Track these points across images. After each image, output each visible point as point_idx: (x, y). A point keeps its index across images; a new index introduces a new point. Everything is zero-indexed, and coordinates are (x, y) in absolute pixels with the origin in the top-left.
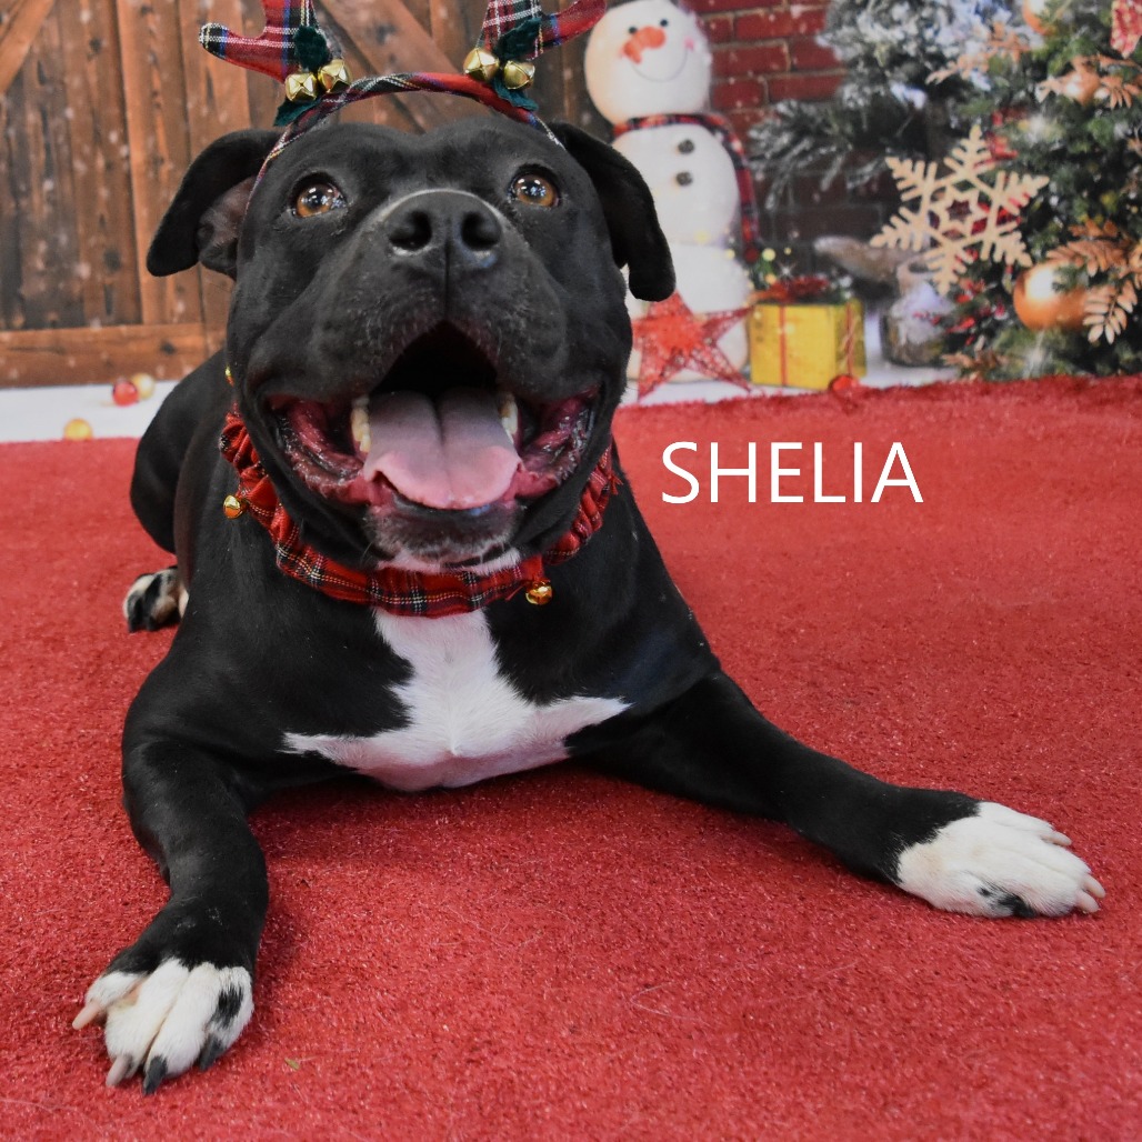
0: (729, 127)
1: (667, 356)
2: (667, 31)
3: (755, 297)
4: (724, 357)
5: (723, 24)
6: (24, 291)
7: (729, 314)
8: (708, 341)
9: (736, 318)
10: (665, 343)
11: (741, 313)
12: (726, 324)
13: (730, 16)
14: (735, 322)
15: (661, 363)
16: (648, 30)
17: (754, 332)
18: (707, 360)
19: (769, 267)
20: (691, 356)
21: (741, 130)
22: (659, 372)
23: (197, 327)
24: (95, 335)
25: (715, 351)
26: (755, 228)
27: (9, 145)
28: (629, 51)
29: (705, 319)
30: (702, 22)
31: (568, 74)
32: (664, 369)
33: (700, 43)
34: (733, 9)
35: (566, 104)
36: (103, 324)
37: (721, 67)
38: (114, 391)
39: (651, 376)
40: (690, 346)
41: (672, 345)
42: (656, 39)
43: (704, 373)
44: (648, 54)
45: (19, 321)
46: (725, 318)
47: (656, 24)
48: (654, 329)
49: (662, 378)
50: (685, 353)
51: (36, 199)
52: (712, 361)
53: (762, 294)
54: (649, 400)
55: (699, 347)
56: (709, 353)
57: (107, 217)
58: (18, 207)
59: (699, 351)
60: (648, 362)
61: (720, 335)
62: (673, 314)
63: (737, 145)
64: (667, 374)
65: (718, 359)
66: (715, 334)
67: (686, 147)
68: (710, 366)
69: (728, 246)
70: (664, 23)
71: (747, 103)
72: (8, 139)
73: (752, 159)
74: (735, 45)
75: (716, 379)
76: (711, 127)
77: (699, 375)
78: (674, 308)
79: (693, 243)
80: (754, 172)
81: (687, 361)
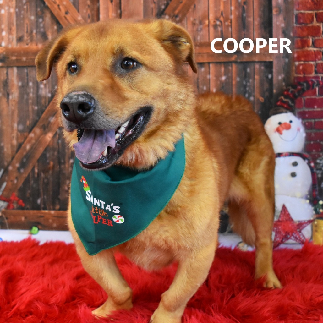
0: (310, 158)
1: (284, 234)
2: (292, 124)
3: (315, 216)
4: (304, 236)
5: (310, 123)
6: (60, 197)
7: (306, 222)
8: (298, 230)
9: (308, 223)
10: (284, 230)
11: (310, 222)
12: (305, 225)
13: (313, 121)
14: (308, 225)
15: (282, 237)
16: (285, 124)
17: (314, 228)
18: (297, 237)
19: (321, 207)
20: (292, 235)
21: (314, 159)
22: (281, 239)
25: (300, 234)
26: (317, 193)
27: (59, 146)
28: (278, 130)
29: (298, 223)
30: (303, 122)
32: (283, 239)
33: (302, 129)
34: (314, 119)
37: (308, 138)
39: (278, 241)
40: (292, 232)
41: (286, 231)
42: (288, 127)
43: (296, 241)
44: (285, 132)
45: (58, 207)
46: (305, 223)
47: (288, 122)
48: (281, 225)
49: (282, 242)
50: (290, 234)
51: (67, 165)
52: (299, 237)
53: (318, 216)
55: (295, 232)
56: (298, 234)
58: (60, 168)
59: (295, 234)
60: (277, 236)
61: (303, 229)
62: (287, 220)
63: (312, 164)
64: (284, 240)
65: (301, 236)
66: (301, 228)
67: (295, 164)
68: (299, 239)
69: (307, 199)
70: (291, 122)
71: (317, 151)
72: (58, 143)
73: (317, 169)
74: (314, 131)
75: (300, 243)
76: (304, 158)
77: (294, 242)
78: (287, 218)
79: (295, 197)
80: (318, 174)
81: (290, 237)
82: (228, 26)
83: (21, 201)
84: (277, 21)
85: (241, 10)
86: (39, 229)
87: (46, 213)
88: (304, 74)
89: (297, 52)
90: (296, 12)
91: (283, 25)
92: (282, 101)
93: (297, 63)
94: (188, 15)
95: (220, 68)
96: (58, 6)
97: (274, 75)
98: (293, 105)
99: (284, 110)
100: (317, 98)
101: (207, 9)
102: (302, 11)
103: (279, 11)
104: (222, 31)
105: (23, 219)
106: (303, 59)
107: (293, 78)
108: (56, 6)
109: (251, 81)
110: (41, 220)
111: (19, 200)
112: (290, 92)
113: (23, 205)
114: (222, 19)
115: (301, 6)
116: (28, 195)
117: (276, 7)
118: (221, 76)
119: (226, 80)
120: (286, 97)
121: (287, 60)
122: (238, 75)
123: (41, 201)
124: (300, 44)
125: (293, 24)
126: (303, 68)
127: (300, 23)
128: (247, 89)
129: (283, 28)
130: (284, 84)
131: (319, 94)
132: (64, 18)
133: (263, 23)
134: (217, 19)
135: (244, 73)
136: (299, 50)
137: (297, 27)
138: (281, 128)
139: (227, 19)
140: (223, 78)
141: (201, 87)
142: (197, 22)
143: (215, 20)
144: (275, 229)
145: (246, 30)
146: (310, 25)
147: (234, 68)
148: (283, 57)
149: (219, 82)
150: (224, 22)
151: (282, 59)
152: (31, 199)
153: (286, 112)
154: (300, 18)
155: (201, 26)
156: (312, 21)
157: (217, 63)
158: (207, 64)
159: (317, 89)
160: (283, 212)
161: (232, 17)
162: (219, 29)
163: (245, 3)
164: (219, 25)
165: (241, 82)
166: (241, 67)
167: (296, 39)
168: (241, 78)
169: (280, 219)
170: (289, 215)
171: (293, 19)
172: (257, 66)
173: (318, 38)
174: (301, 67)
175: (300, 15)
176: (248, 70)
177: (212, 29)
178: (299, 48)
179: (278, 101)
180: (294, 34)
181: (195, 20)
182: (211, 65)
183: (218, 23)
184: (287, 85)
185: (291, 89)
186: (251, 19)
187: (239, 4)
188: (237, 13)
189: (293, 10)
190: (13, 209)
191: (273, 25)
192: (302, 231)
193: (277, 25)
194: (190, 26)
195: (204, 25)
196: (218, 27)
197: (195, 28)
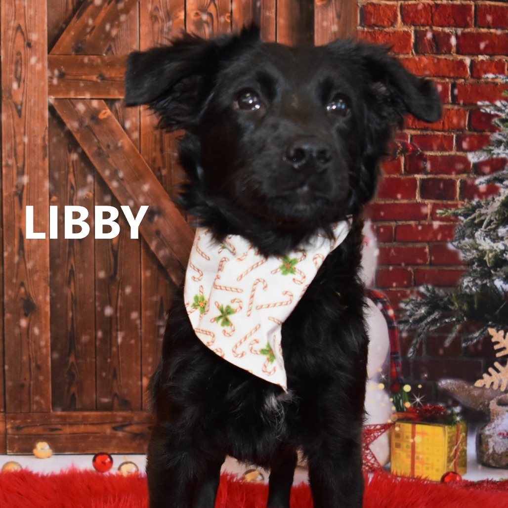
0: (386, 300)
3: (396, 416)
4: (373, 456)
5: (388, 229)
7: (378, 427)
9: (383, 430)
11: (386, 427)
12: (376, 434)
13: (393, 224)
14: (382, 433)
17: (394, 441)
19: (406, 397)
21: (395, 303)
25: (368, 452)
26: (399, 369)
30: (374, 227)
33: (372, 241)
34: (395, 220)
37: (384, 259)
46: (376, 430)
52: (365, 457)
53: (401, 415)
61: (371, 441)
63: (391, 312)
65: (369, 457)
69: (380, 381)
71: (401, 285)
73: (400, 322)
74: (395, 244)
75: (368, 471)
76: (375, 298)
80: (401, 332)
82: (225, 24)
84: (323, 20)
90: (361, 2)
91: (335, 28)
100: (403, 178)
114: (212, 9)
125: (356, 28)
127: (371, 26)
129: (335, 33)
131: (405, 169)
134: (203, 9)
137: (363, 32)
139: (222, 10)
142: (161, 14)
143: (198, 11)
146: (390, 30)
150: (217, 17)
154: (371, 14)
155: (171, 23)
156: (393, 23)
159: (403, 160)
161: (234, 6)
164: (206, 22)
171: (356, 15)
173: (406, 57)
175: (371, 9)
177: (191, 29)
181: (156, 9)
183: (205, 17)
186: (271, 14)
191: (316, 27)
192: (371, 447)
193: (322, 27)
194: (146, 20)
195: (177, 21)
196: (206, 25)
197: (157, 27)
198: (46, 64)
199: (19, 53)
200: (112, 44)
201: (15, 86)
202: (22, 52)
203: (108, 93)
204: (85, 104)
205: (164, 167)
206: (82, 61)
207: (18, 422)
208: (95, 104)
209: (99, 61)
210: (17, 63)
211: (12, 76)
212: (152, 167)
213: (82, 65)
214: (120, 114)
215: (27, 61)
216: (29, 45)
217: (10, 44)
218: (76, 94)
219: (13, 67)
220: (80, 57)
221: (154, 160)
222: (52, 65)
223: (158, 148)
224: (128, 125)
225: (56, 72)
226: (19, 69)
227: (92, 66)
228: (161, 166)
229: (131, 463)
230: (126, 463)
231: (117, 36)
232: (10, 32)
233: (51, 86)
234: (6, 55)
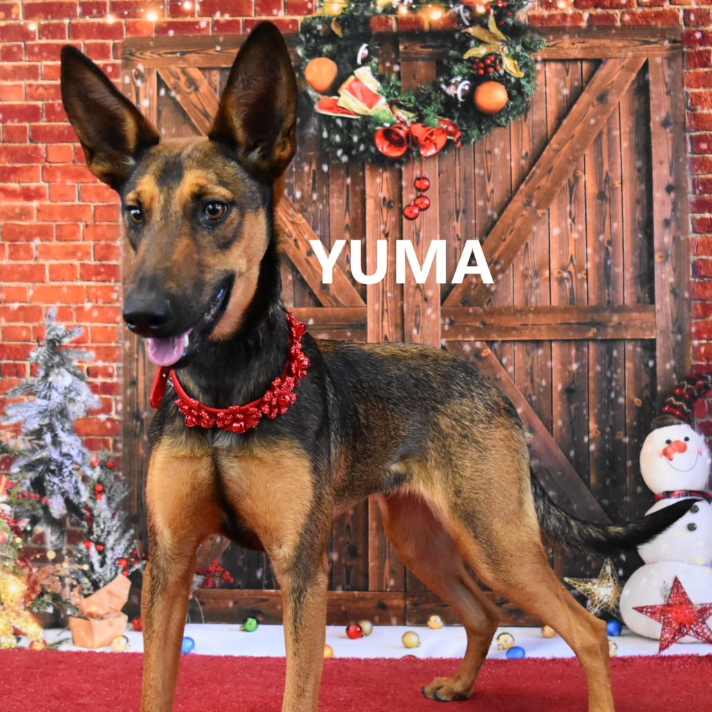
1: (677, 627)
2: (688, 444)
4: (709, 629)
8: (701, 620)
10: (676, 620)
12: (711, 611)
15: (673, 631)
16: (677, 442)
18: (699, 631)
20: (691, 628)
22: (672, 636)
23: (400, 595)
24: (338, 595)
25: (704, 626)
28: (665, 453)
29: (699, 607)
30: (708, 440)
31: (629, 463)
32: (675, 635)
33: (706, 452)
35: (628, 480)
36: (343, 589)
38: (347, 630)
39: (665, 640)
40: (691, 623)
41: (680, 621)
42: (682, 448)
43: (698, 638)
44: (676, 456)
46: (711, 607)
47: (682, 439)
48: (670, 612)
49: (673, 640)
50: (687, 626)
52: (703, 631)
54: (666, 653)
55: (695, 623)
56: (701, 627)
57: (351, 525)
59: (695, 626)
60: (666, 631)
61: (708, 617)
62: (681, 603)
64: (677, 638)
65: (706, 631)
66: (705, 616)
67: (694, 510)
68: (701, 634)
70: (687, 439)
75: (704, 642)
76: (709, 499)
77: (694, 640)
78: (682, 600)
79: (696, 564)
81: (688, 631)
82: (582, 279)
83: (228, 573)
84: (661, 273)
85: (603, 254)
86: (258, 623)
87: (271, 595)
88: (708, 361)
89: (697, 324)
90: (693, 258)
91: (671, 280)
92: (671, 404)
93: (696, 343)
94: (515, 261)
95: (570, 349)
96: (295, 241)
97: (658, 361)
98: (689, 411)
99: (675, 421)
101: (546, 252)
102: (704, 257)
103: (666, 257)
104: (571, 289)
105: (231, 604)
106: (705, 336)
107: (689, 367)
108: (291, 241)
109: (619, 370)
110: (262, 607)
111: (224, 572)
112: (684, 391)
113: (232, 580)
114: (571, 268)
115: (701, 248)
116: (240, 563)
117: (660, 250)
118: (571, 363)
119: (578, 369)
120: (678, 399)
121: (679, 337)
122: (598, 360)
123: (263, 572)
124: (700, 311)
125: (688, 278)
126: (705, 351)
127: (702, 277)
128: (614, 384)
129: (672, 284)
130: (674, 376)
132: (304, 261)
133: (639, 277)
134: (564, 268)
135: (607, 357)
136: (699, 321)
137: (694, 282)
138: (670, 450)
139: (580, 269)
140: (575, 367)
141: (537, 380)
142: (531, 273)
143: (561, 271)
144: (662, 618)
145: (611, 287)
147: (592, 350)
148: (673, 332)
149: (567, 373)
150: (576, 274)
151: (671, 336)
152: (245, 569)
153: (679, 424)
154: (701, 268)
155: (538, 279)
157: (563, 341)
158: (547, 344)
160: (675, 590)
161: (589, 265)
162: (568, 285)
163: (609, 243)
164: (567, 279)
165: (603, 373)
166: (603, 348)
167: (693, 303)
168: (603, 366)
169: (670, 602)
170: (684, 593)
171: (689, 269)
172: (629, 347)
174: (703, 350)
175: (701, 263)
176: (615, 353)
177: (554, 284)
178: (698, 317)
179: (665, 406)
180: (690, 294)
181: (527, 269)
182: (554, 345)
183: (565, 275)
184: (680, 379)
185: (687, 386)
186: (619, 270)
187: (600, 244)
188: (597, 260)
189: (688, 255)
190: (214, 587)
191: (656, 279)
192: (707, 622)
193: (661, 279)
194: (518, 278)
195: (543, 278)
196: (566, 281)
197: (527, 283)
198: (439, 314)
199: (418, 306)
200: (492, 297)
201: (415, 331)
202: (421, 305)
203: (489, 336)
204: (470, 345)
205: (534, 394)
206: (468, 311)
207: (416, 599)
208: (478, 345)
209: (481, 311)
210: (416, 314)
211: (413, 324)
212: (525, 395)
213: (468, 314)
214: (499, 352)
215: (424, 312)
216: (426, 299)
217: (411, 299)
218: (463, 336)
219: (414, 317)
220: (466, 308)
221: (526, 389)
222: (444, 315)
223: (529, 379)
224: (504, 361)
225: (447, 320)
226: (418, 318)
227: (475, 315)
228: (532, 393)
229: (507, 633)
230: (504, 634)
231: (495, 291)
232: (411, 290)
233: (443, 331)
234: (408, 308)
